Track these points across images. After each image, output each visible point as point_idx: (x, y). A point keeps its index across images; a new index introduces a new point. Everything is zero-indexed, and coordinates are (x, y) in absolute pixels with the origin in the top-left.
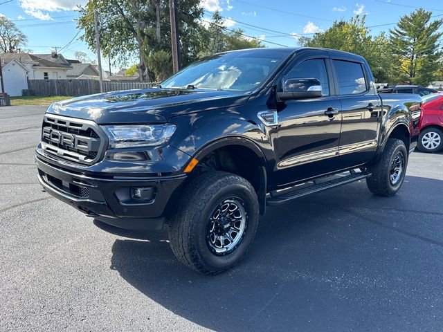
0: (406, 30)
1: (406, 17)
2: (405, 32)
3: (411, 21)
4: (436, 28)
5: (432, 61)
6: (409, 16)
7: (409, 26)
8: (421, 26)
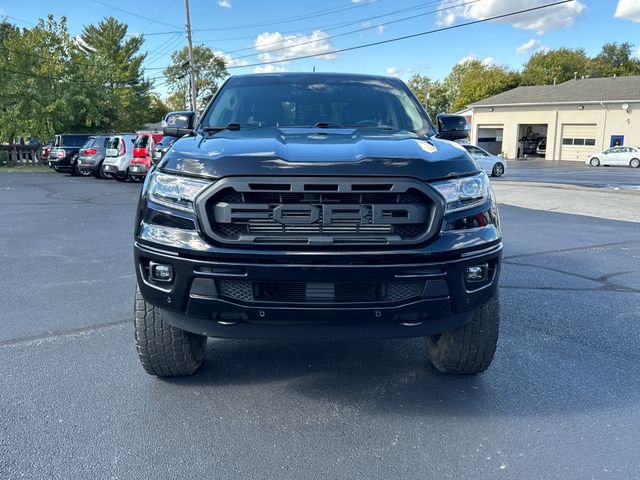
0: (96, 47)
1: (92, 28)
2: (95, 50)
3: (101, 34)
4: (136, 49)
5: (138, 95)
6: (97, 27)
7: (100, 42)
8: (116, 43)
